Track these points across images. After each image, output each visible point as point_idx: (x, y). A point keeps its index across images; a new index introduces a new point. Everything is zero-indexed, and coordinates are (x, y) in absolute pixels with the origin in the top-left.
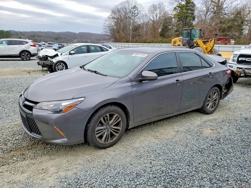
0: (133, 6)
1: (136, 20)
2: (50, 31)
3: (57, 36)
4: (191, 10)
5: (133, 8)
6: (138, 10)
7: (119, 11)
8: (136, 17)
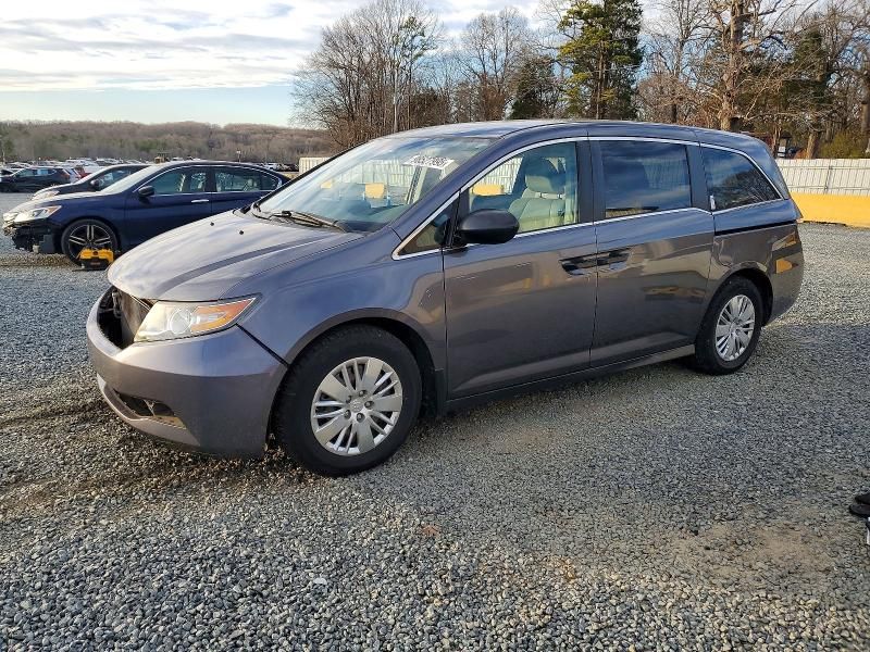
0: (406, 18)
1: (418, 72)
2: (123, 120)
3: (147, 139)
4: (628, 28)
5: (406, 26)
6: (423, 35)
7: (350, 37)
8: (416, 62)
